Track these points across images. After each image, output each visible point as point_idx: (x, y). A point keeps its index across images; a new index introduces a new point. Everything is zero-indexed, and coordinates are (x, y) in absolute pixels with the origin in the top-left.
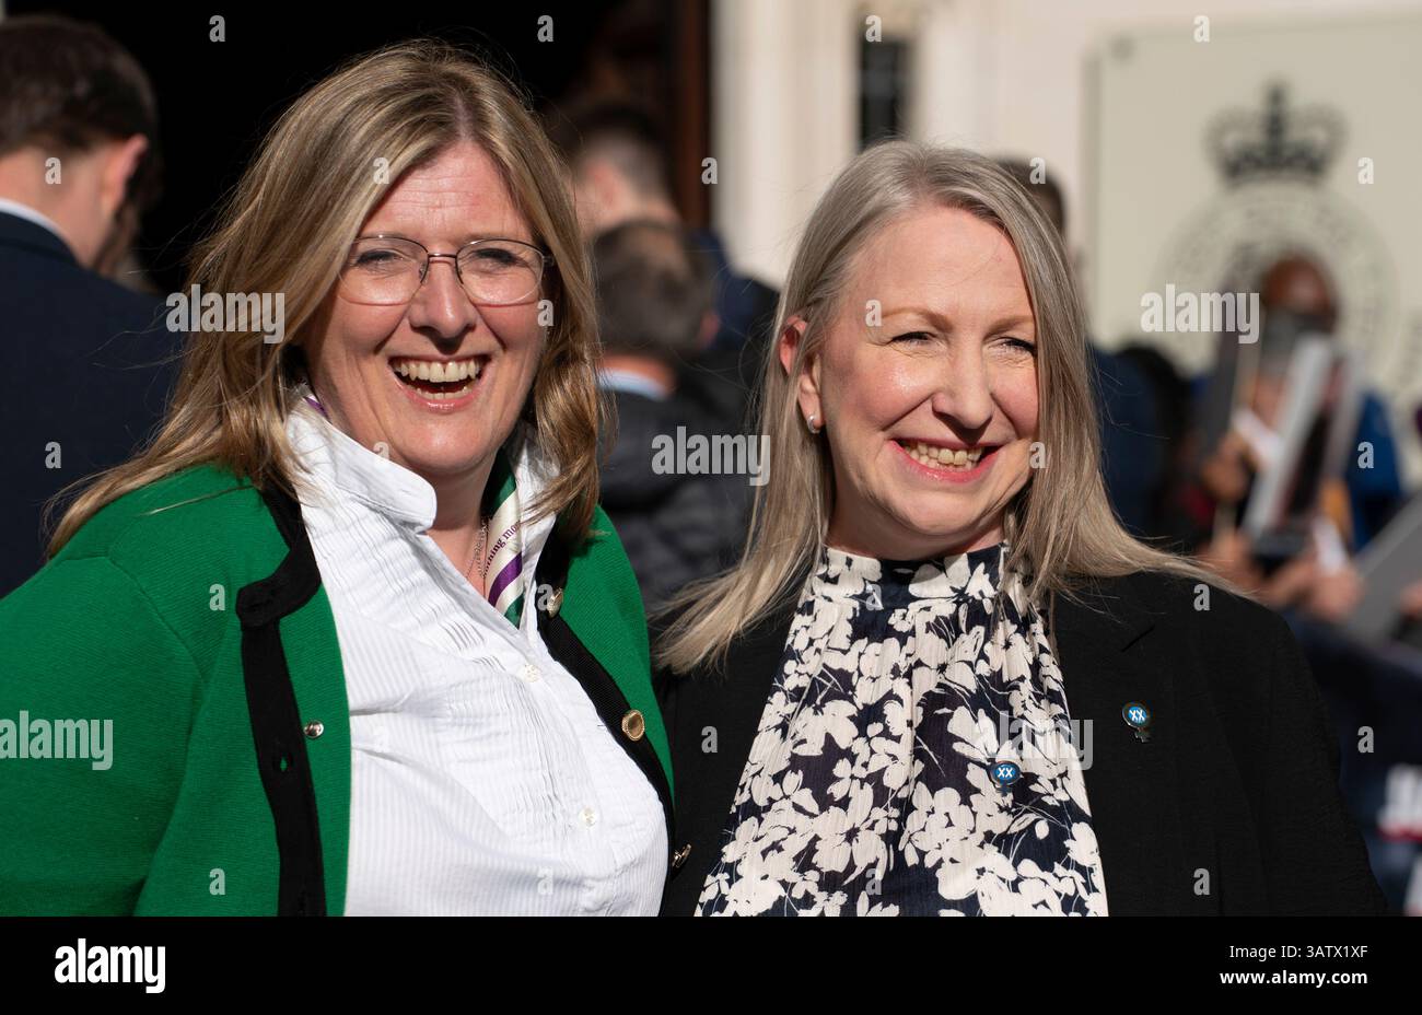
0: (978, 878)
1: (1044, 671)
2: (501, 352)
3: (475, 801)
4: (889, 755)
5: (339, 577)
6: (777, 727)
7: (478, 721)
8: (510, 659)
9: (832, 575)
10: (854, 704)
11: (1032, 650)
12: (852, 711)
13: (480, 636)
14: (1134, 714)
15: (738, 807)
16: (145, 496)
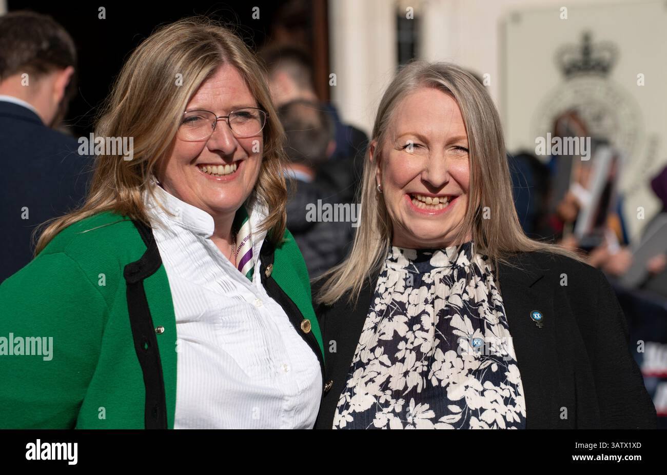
0: (466, 390)
1: (494, 297)
2: (247, 157)
3: (234, 360)
4: (423, 338)
5: (170, 260)
6: (372, 328)
7: (234, 325)
8: (249, 296)
9: (395, 258)
10: (407, 317)
11: (488, 288)
12: (406, 319)
13: (235, 286)
14: (535, 315)
15: (354, 364)
16: (81, 225)
